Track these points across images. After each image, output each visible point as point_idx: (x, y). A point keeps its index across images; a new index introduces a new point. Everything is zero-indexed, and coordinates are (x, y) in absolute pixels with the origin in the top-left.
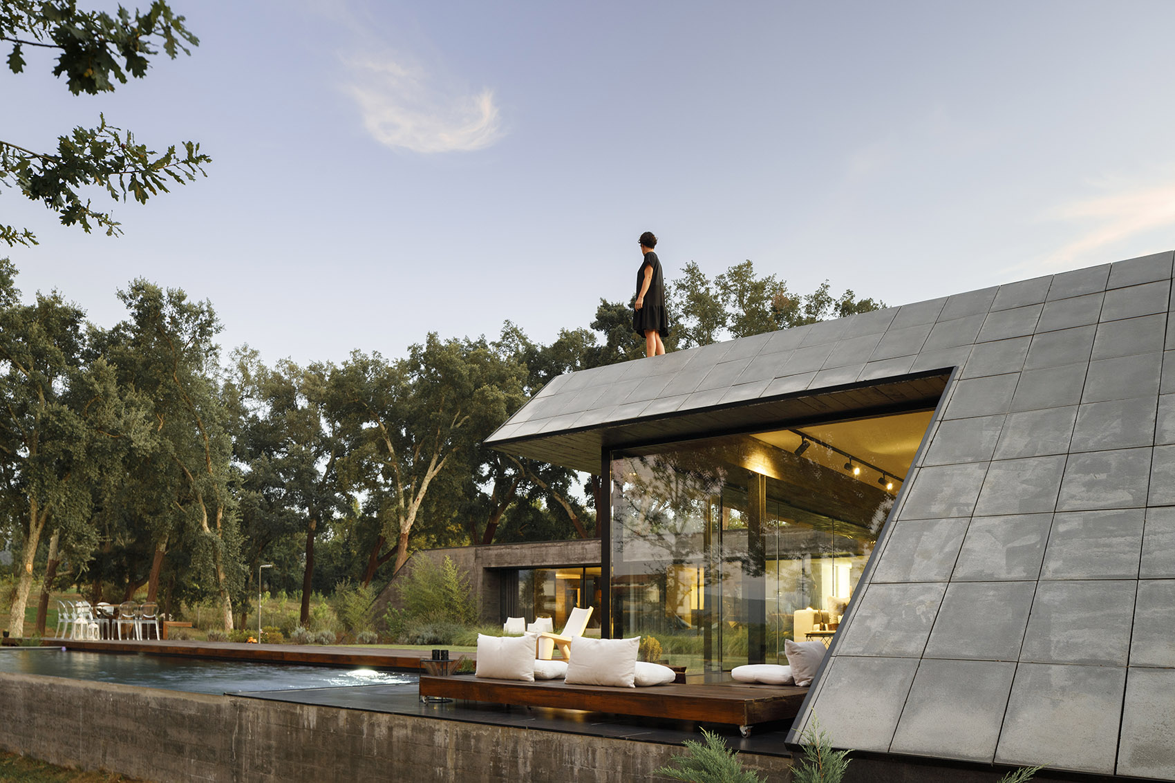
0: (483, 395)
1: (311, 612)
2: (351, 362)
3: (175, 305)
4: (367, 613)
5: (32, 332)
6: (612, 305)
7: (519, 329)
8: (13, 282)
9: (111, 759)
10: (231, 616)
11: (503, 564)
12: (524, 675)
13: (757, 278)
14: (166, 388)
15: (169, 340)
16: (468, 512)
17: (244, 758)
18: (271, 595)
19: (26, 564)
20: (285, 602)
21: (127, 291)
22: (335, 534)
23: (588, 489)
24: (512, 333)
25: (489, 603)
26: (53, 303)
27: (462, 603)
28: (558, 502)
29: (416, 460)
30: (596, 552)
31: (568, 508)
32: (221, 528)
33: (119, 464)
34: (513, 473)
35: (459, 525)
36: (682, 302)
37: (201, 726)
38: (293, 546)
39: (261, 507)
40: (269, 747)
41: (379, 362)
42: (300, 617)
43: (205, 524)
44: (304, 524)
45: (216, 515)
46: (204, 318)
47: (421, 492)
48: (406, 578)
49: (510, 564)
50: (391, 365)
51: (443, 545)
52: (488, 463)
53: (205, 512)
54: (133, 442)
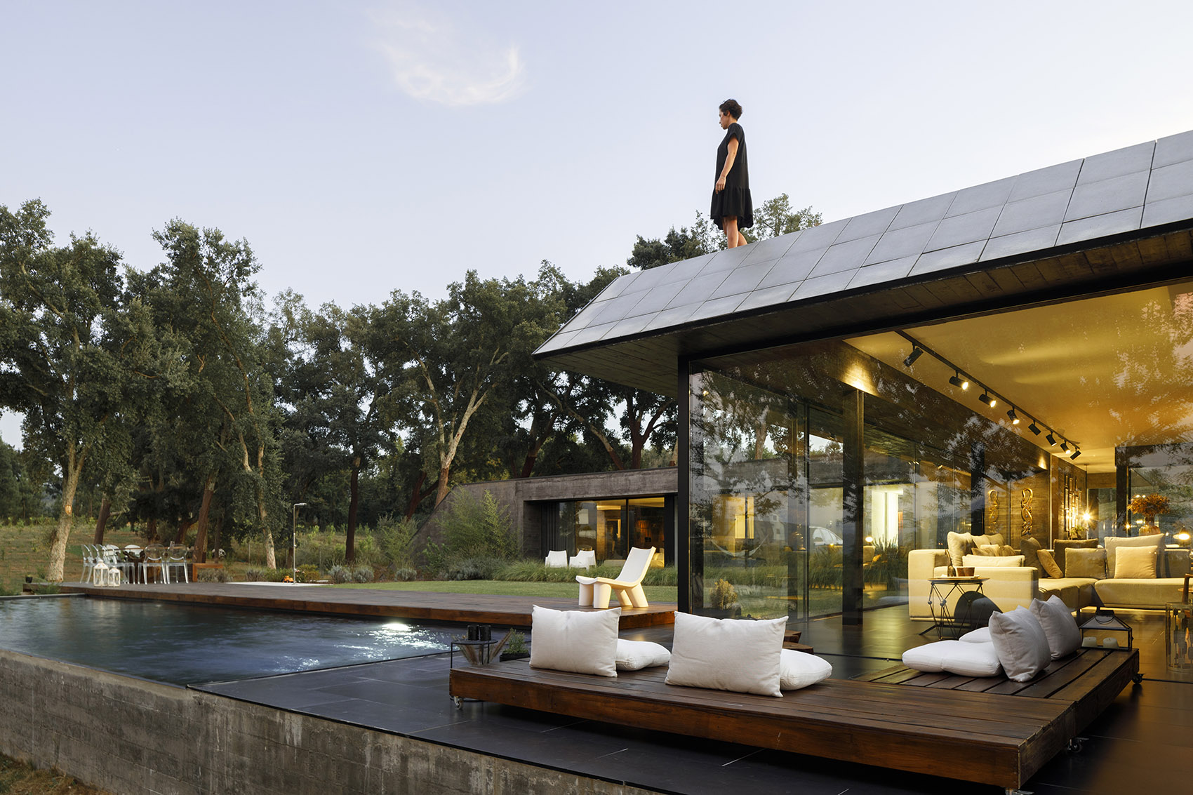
0: (522, 331)
1: (356, 545)
2: (391, 302)
3: (211, 244)
4: (407, 548)
5: (66, 274)
6: (649, 242)
7: (556, 269)
8: (45, 223)
9: (64, 757)
10: (273, 552)
11: (544, 496)
12: (602, 669)
13: (793, 211)
14: (204, 328)
15: (206, 280)
16: (507, 447)
17: (211, 775)
18: (320, 529)
19: (66, 506)
20: (333, 535)
21: (163, 231)
22: (381, 470)
23: (624, 422)
24: (549, 272)
25: (530, 536)
26: (87, 244)
27: (503, 537)
28: (595, 435)
29: (456, 396)
30: (640, 483)
31: (605, 441)
32: (262, 466)
33: (157, 405)
34: (550, 408)
35: (499, 459)
36: (719, 236)
37: (160, 727)
38: (341, 482)
39: (306, 446)
40: (242, 766)
41: (419, 301)
42: (345, 549)
43: (246, 463)
44: (347, 461)
45: (257, 453)
46: (241, 257)
47: (461, 427)
48: (446, 512)
49: (552, 496)
50: (431, 306)
51: (483, 478)
52: (528, 400)
53: (246, 451)
54: (169, 382)
